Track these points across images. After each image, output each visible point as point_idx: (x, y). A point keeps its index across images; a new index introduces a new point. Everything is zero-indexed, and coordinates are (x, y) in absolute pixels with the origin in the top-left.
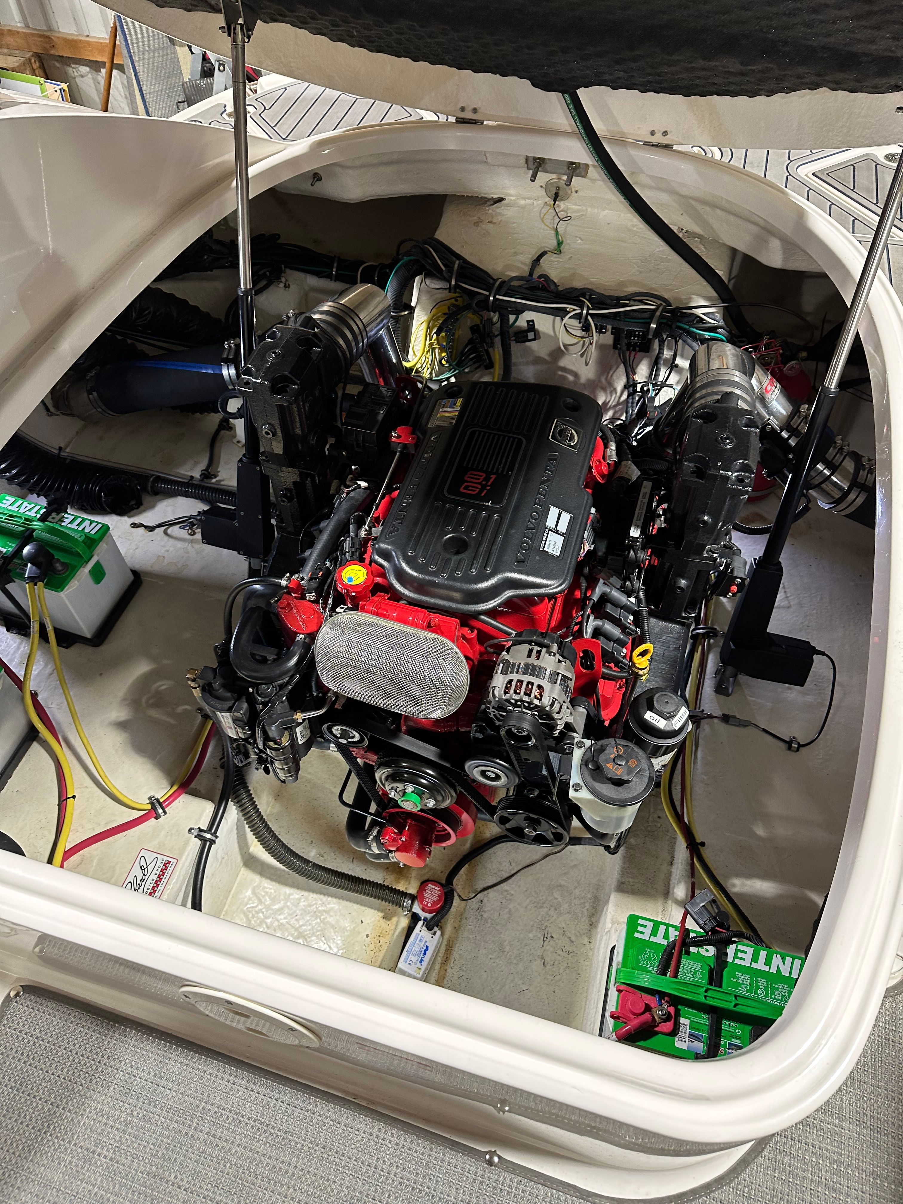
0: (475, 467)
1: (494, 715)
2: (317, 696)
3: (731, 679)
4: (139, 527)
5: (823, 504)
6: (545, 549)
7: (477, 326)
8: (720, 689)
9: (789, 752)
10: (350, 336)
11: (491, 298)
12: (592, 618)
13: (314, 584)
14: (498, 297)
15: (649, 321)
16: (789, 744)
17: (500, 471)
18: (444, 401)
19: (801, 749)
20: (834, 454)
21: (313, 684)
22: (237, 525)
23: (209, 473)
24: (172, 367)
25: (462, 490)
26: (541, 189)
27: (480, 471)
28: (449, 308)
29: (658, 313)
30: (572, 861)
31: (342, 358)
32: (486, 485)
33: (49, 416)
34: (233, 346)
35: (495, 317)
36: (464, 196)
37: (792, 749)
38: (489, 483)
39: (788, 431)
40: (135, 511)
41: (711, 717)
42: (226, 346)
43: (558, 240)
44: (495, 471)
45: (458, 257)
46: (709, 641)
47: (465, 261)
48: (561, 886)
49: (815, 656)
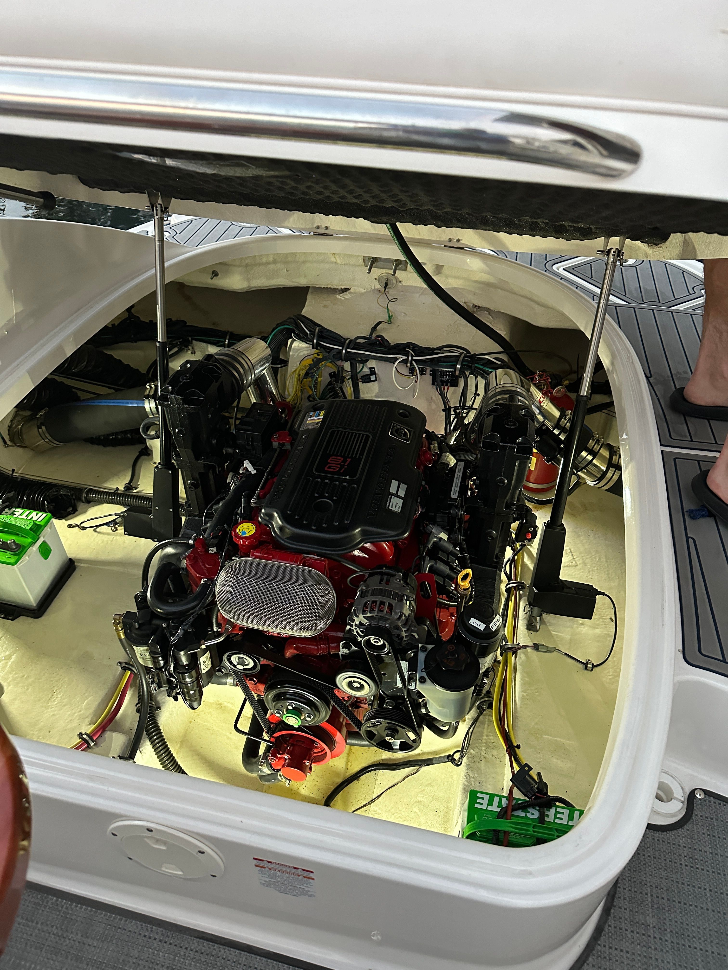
0: (335, 453)
1: (357, 632)
2: (217, 631)
3: (538, 618)
4: (74, 527)
5: (590, 482)
6: (390, 508)
7: (334, 372)
8: (531, 627)
9: (586, 671)
10: (242, 371)
11: (344, 351)
12: (427, 559)
13: (215, 541)
14: (348, 350)
15: (455, 363)
16: (586, 664)
17: (354, 456)
18: (311, 414)
19: (595, 669)
20: (593, 444)
21: (214, 621)
22: (152, 517)
23: (131, 486)
24: (105, 404)
25: (326, 469)
26: (375, 280)
27: (338, 456)
28: (313, 360)
29: (461, 359)
30: (427, 780)
31: (236, 385)
32: (344, 465)
33: (6, 447)
34: (153, 386)
35: (347, 366)
36: (321, 287)
37: (588, 668)
38: (346, 464)
39: (558, 429)
40: (71, 516)
41: (525, 647)
42: (148, 387)
43: (389, 314)
44: (350, 456)
45: (319, 325)
46: (519, 592)
47: (323, 328)
48: (419, 802)
49: (597, 597)
